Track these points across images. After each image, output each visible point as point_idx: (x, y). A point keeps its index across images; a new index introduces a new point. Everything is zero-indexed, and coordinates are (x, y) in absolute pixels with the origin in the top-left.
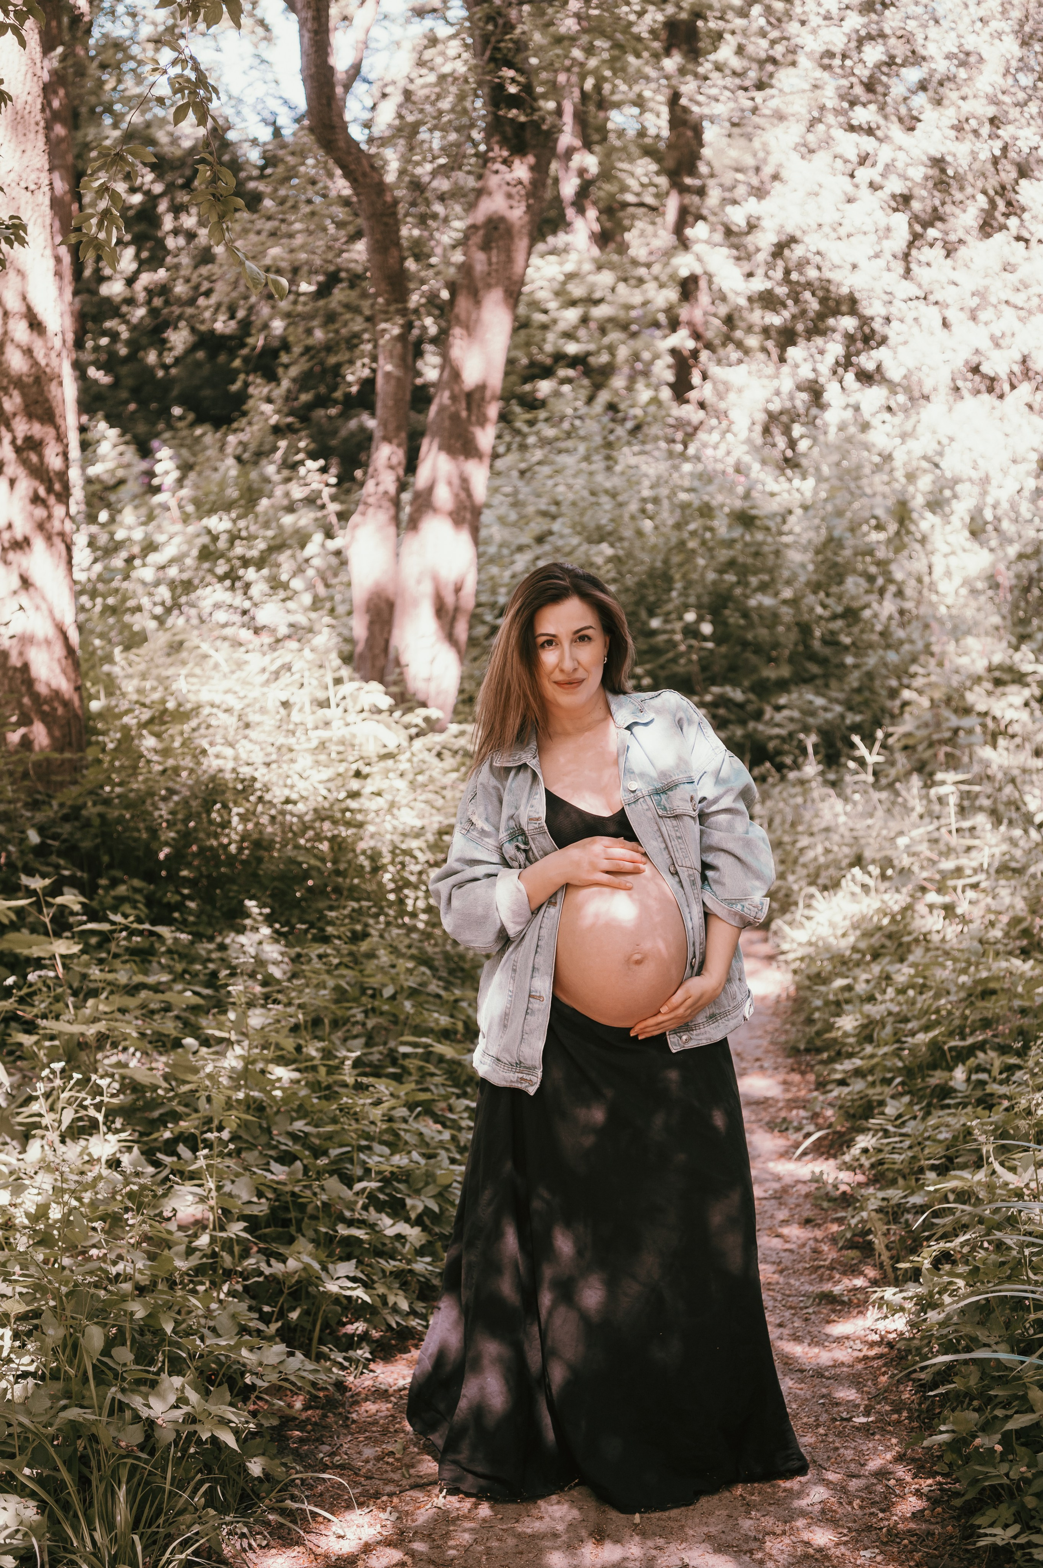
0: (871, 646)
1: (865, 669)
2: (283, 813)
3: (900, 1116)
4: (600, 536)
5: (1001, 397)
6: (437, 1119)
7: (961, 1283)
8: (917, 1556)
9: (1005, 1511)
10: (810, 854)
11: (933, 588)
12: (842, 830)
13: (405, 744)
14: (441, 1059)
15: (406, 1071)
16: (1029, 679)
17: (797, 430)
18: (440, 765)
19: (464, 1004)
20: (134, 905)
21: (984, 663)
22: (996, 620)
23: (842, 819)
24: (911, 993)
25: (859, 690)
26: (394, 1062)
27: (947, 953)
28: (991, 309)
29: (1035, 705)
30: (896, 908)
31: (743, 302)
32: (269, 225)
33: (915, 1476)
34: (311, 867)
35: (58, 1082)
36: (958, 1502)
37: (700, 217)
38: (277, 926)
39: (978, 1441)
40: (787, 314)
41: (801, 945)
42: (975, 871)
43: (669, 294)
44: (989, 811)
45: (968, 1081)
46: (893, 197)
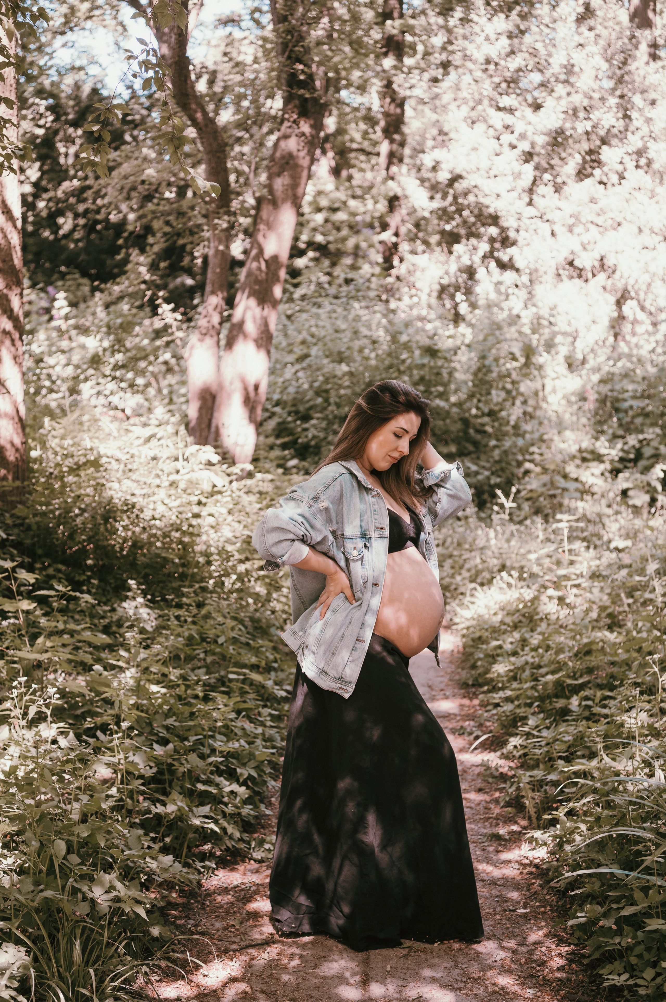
0: (506, 434)
1: (503, 448)
2: (150, 526)
3: (538, 726)
4: (340, 359)
5: (586, 281)
6: (253, 721)
7: (584, 828)
8: (562, 993)
9: (618, 965)
10: (471, 563)
11: (545, 399)
12: (493, 548)
13: (227, 484)
14: (253, 682)
15: (232, 690)
16: (605, 458)
17: (459, 297)
18: (249, 499)
19: (264, 650)
21: (577, 447)
22: (584, 421)
23: (493, 542)
24: (540, 651)
25: (499, 462)
26: (223, 684)
27: (562, 627)
28: (581, 226)
29: (607, 475)
30: (528, 598)
31: (427, 214)
33: (557, 945)
35: (23, 690)
36: (586, 961)
37: (401, 160)
38: (149, 597)
39: (601, 923)
40: (454, 223)
41: (467, 619)
42: (578, 576)
43: (382, 206)
44: (584, 539)
45: (580, 705)
46: (524, 153)
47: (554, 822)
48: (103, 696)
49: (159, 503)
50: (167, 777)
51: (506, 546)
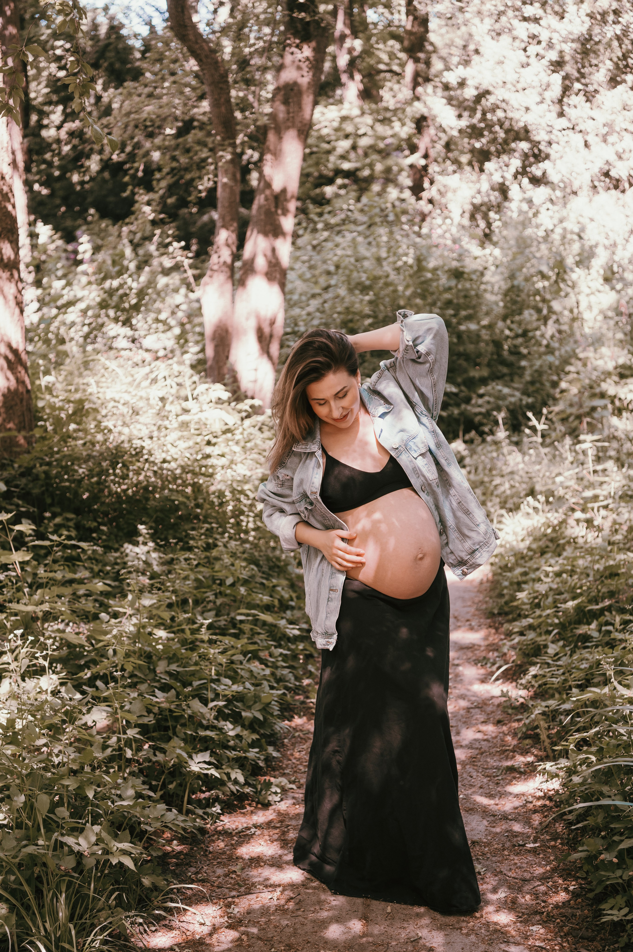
1: (535, 368)
2: (161, 469)
3: (557, 654)
5: (623, 191)
6: (262, 661)
7: (594, 759)
8: (566, 929)
9: (620, 900)
10: (501, 489)
11: (580, 316)
12: (521, 473)
13: (239, 422)
14: (264, 623)
15: (242, 632)
17: (492, 214)
18: (262, 436)
19: (279, 589)
20: (68, 529)
21: (613, 364)
22: (620, 336)
23: (521, 466)
24: (564, 575)
25: (532, 383)
26: (234, 626)
27: (587, 550)
28: (615, 135)
30: (556, 522)
31: (455, 133)
32: (147, 90)
33: (565, 880)
34: (181, 503)
35: (19, 642)
36: (591, 895)
37: (427, 80)
38: (159, 541)
39: (603, 856)
40: (484, 140)
42: (606, 497)
43: (408, 129)
45: (600, 631)
46: (552, 63)
47: (565, 754)
50: (170, 723)
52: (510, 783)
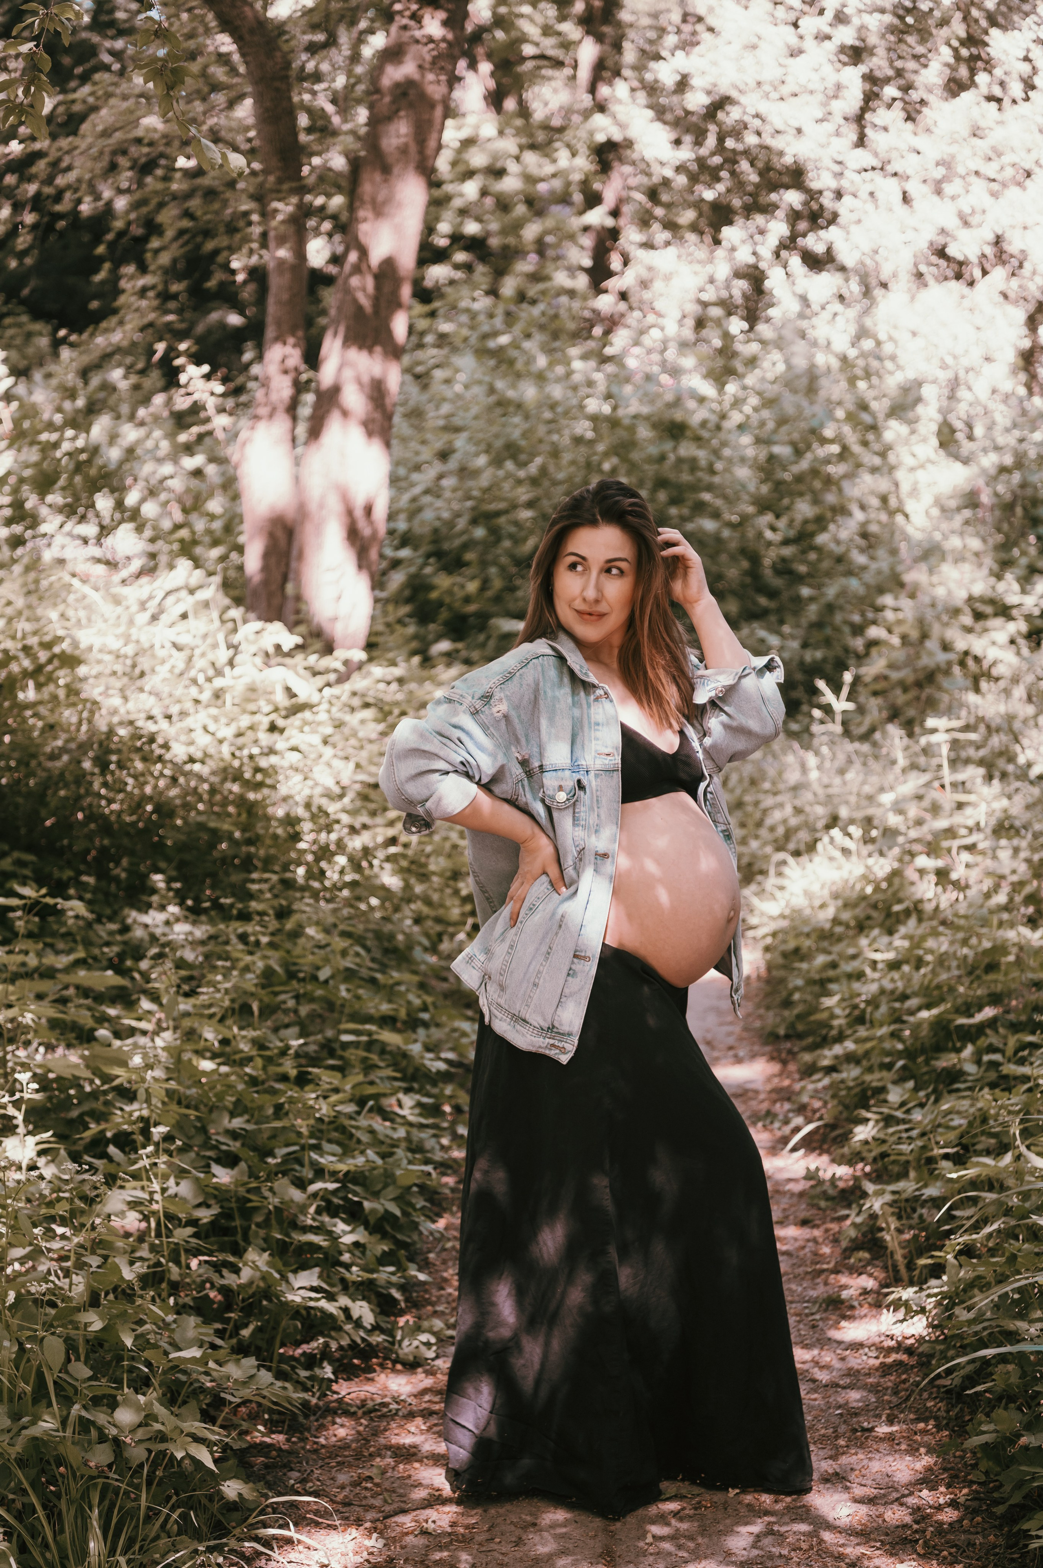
0: (829, 574)
1: (823, 601)
2: (186, 774)
3: (905, 1103)
5: (971, 284)
6: (387, 1116)
10: (777, 816)
11: (901, 509)
12: (815, 787)
14: (387, 1049)
15: (348, 1062)
16: (1015, 612)
17: (735, 325)
19: (403, 988)
21: (964, 593)
22: (977, 544)
23: (814, 775)
24: (906, 968)
25: (818, 626)
26: (332, 1054)
27: (944, 923)
28: (958, 181)
29: (1022, 642)
30: (882, 875)
31: (669, 173)
33: (949, 1486)
36: (1000, 1510)
37: (617, 73)
38: (190, 902)
39: (1024, 1440)
40: (721, 187)
41: (772, 918)
42: (971, 830)
43: (585, 162)
44: (981, 763)
45: (978, 1062)
46: (843, 49)
47: (937, 1270)
48: (117, 1082)
49: (199, 732)
50: (238, 1222)
51: (837, 781)
52: (836, 1326)
